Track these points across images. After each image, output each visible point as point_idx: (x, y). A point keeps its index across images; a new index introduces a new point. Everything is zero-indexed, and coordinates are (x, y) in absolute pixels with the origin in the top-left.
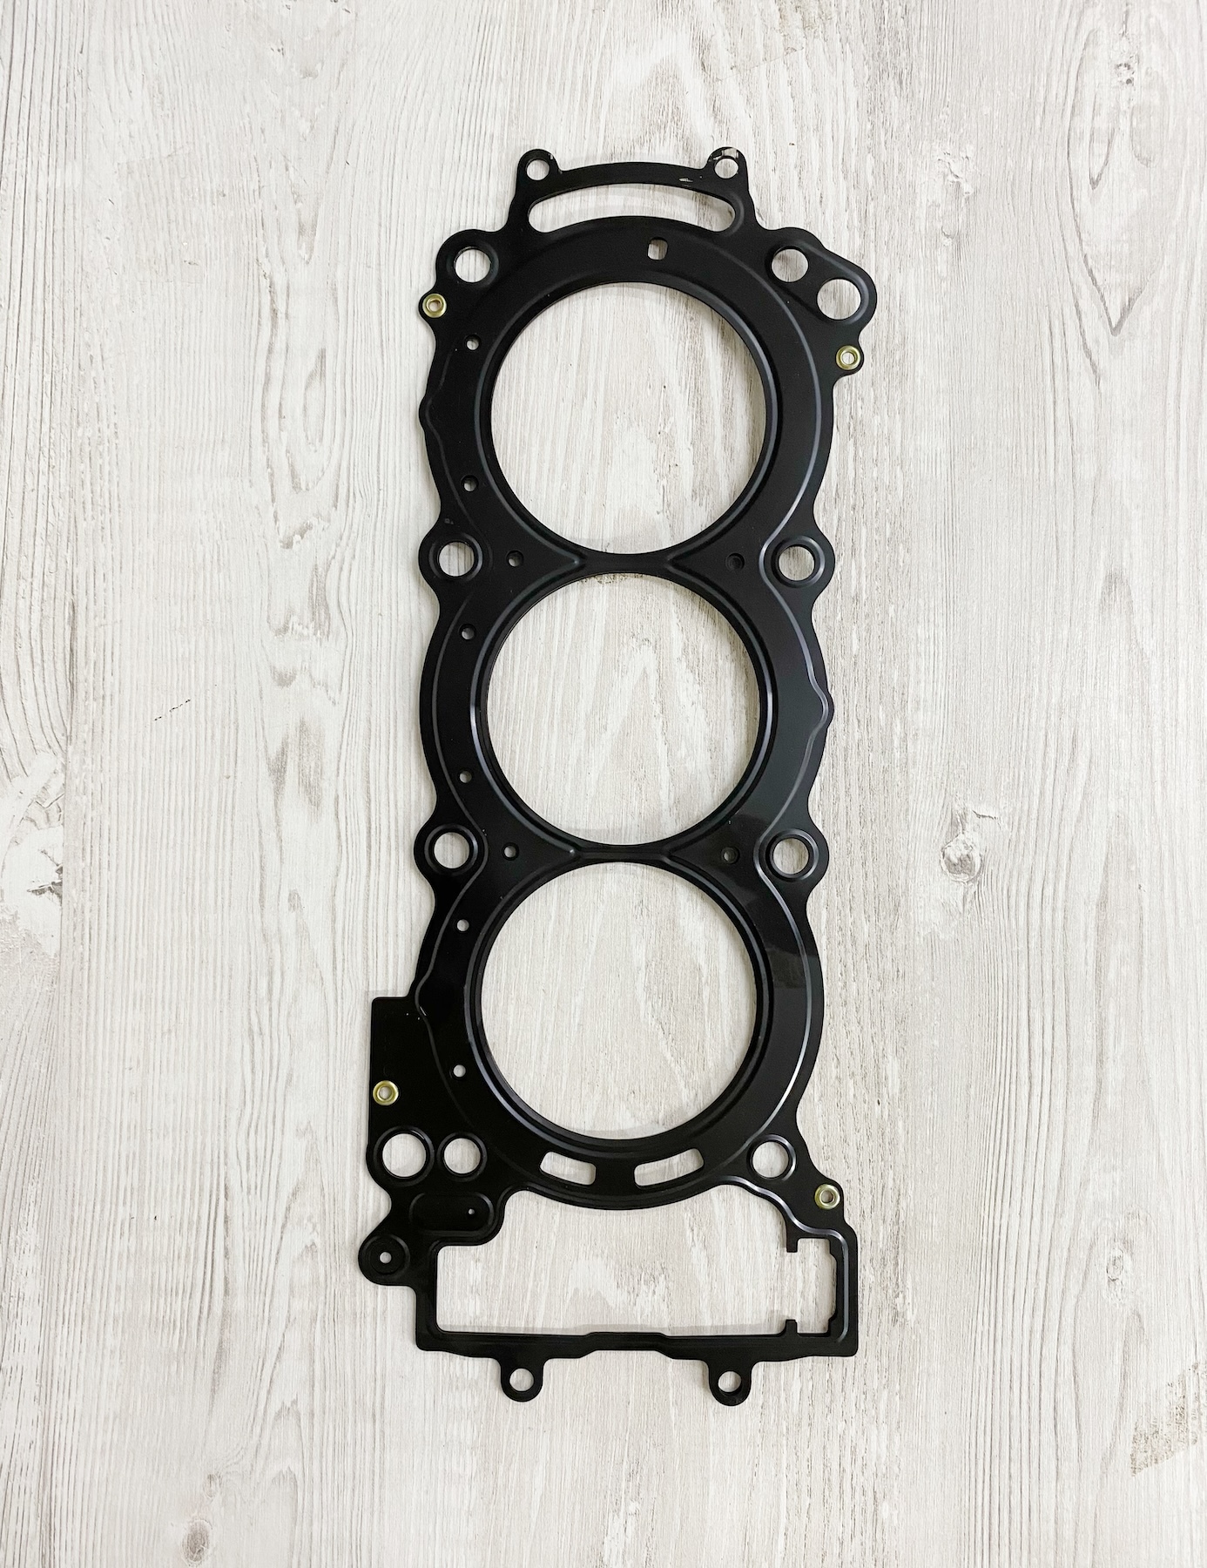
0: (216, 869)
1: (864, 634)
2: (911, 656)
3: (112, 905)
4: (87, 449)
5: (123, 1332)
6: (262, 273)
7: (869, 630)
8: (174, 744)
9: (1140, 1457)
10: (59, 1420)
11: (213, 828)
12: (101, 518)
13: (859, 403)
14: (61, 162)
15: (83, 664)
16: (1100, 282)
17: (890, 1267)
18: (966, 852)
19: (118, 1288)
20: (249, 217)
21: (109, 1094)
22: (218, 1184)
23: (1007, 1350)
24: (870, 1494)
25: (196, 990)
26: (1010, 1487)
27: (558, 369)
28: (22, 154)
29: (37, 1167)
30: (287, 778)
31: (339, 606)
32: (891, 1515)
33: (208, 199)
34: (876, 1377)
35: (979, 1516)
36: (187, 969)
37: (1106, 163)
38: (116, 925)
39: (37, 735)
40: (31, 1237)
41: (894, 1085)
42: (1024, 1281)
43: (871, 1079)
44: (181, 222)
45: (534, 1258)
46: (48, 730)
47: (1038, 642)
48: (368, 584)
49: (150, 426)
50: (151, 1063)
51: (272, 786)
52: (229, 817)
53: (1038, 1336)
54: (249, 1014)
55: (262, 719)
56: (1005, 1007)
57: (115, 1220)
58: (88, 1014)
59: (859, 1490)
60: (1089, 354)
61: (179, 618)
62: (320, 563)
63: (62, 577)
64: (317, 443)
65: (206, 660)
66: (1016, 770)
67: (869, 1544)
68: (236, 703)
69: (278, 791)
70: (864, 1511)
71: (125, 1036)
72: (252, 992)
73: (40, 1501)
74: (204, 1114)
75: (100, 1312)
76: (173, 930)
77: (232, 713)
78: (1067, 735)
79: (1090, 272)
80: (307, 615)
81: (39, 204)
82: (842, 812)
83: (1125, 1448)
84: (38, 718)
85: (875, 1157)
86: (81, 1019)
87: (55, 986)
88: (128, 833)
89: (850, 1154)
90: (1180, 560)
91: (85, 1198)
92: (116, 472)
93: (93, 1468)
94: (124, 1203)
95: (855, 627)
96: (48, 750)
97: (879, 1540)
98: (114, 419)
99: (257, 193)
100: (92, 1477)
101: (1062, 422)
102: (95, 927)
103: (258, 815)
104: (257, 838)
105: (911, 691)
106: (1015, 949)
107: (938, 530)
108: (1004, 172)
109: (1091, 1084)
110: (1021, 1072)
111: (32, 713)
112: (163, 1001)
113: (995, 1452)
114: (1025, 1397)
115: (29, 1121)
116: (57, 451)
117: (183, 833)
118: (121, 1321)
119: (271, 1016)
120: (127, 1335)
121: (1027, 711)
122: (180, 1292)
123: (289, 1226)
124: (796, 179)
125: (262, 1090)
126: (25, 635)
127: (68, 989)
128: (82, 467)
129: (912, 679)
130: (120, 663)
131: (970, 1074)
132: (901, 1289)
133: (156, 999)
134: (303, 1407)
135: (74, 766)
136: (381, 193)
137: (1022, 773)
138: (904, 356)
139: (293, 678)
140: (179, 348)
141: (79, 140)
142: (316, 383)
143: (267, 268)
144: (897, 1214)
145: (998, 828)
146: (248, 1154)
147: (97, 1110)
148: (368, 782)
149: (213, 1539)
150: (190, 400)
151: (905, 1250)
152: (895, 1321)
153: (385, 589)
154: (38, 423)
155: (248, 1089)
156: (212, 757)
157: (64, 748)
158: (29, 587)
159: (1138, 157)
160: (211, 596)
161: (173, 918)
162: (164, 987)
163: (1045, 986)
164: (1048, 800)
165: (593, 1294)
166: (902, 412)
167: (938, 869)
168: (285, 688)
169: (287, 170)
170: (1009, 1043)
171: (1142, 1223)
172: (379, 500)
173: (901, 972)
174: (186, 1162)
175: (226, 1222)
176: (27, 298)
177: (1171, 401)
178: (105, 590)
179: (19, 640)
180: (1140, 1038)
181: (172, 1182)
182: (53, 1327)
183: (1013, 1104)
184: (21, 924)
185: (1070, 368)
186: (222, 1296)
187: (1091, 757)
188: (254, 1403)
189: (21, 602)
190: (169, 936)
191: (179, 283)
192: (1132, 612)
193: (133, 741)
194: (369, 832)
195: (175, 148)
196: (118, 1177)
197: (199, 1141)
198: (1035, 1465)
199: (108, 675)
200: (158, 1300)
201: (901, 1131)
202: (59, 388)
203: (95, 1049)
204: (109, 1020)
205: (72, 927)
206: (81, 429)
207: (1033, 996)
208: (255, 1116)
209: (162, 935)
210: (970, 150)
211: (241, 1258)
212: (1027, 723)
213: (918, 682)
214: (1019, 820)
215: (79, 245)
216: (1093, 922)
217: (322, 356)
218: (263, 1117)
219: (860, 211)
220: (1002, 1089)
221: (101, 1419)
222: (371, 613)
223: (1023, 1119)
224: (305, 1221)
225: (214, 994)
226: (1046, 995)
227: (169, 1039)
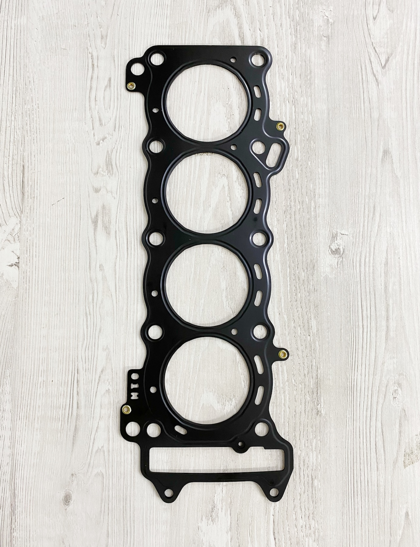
0: (74, 257)
1: (300, 172)
2: (317, 179)
3: (37, 270)
4: (28, 112)
5: (41, 422)
6: (89, 52)
7: (302, 170)
8: (59, 214)
9: (407, 462)
10: (17, 455)
11: (73, 242)
12: (33, 136)
13: (296, 93)
14: (19, 16)
15: (27, 186)
16: (378, 52)
17: (315, 394)
18: (337, 247)
19: (39, 407)
20: (84, 33)
21: (36, 337)
22: (75, 368)
23: (358, 424)
24: (310, 477)
25: (67, 299)
26: (361, 473)
27: (192, 83)
28: (6, 14)
29: (10, 363)
30: (98, 225)
31: (116, 164)
32: (318, 484)
33: (70, 27)
34: (311, 434)
35: (350, 484)
36: (63, 292)
37: (378, 12)
38: (38, 277)
39: (11, 211)
40: (8, 388)
41: (314, 329)
42: (363, 399)
43: (306, 327)
44: (61, 35)
45: (188, 393)
46: (14, 209)
47: (360, 174)
48: (126, 157)
49: (50, 105)
50: (51, 325)
51: (93, 227)
52: (78, 238)
53: (369, 418)
54: (86, 307)
55: (89, 204)
56: (353, 301)
57: (38, 382)
58: (28, 309)
59: (306, 475)
60: (375, 76)
61: (60, 169)
62: (109, 150)
63: (19, 156)
64: (108, 109)
65: (70, 184)
66: (354, 218)
67: (310, 495)
68: (80, 199)
69: (95, 229)
70: (308, 483)
71: (41, 316)
72: (87, 300)
73: (10, 484)
74: (70, 343)
75: (32, 415)
76: (58, 278)
77: (79, 202)
78: (372, 205)
79: (374, 48)
80: (105, 168)
81: (12, 30)
82: (294, 234)
83: (401, 459)
84: (11, 205)
85: (308, 355)
86: (26, 310)
87: (17, 299)
88: (42, 245)
89: (300, 354)
90: (409, 145)
91: (27, 374)
92: (38, 120)
93: (30, 472)
94: (41, 376)
95: (297, 169)
96: (14, 216)
97: (314, 494)
98: (37, 102)
99: (87, 25)
100: (29, 475)
101: (366, 98)
102: (31, 278)
103: (88, 238)
104: (88, 245)
105: (317, 191)
106: (356, 280)
107: (325, 136)
108: (344, 15)
109: (384, 328)
110: (360, 324)
111: (9, 203)
112: (55, 304)
113: (355, 461)
114: (365, 441)
115: (7, 347)
116: (18, 113)
117: (62, 244)
118: (40, 418)
119: (93, 308)
120: (42, 423)
121: (358, 197)
122: (61, 407)
123: (100, 383)
124: (272, 18)
125: (90, 334)
126: (6, 176)
127: (21, 300)
128: (27, 118)
129: (317, 187)
130: (40, 185)
131: (341, 325)
132: (319, 402)
133: (52, 303)
134: (105, 449)
135: (24, 222)
136: (130, 25)
137: (356, 219)
138: (311, 78)
139: (100, 190)
140: (60, 78)
141: (26, 8)
142: (108, 89)
143: (90, 50)
144: (317, 375)
145: (349, 238)
146: (85, 357)
147: (32, 342)
148: (127, 226)
149: (74, 497)
150: (64, 95)
151: (321, 388)
152: (318, 414)
153: (132, 158)
154: (11, 104)
155: (85, 334)
156: (72, 218)
157: (20, 215)
158: (8, 160)
159: (389, 10)
160: (72, 162)
161: (58, 274)
162: (55, 298)
163: (367, 293)
164: (366, 228)
165: (209, 406)
166: (311, 96)
167: (328, 253)
168: (97, 193)
169: (97, 17)
170: (355, 314)
171: (404, 377)
172: (130, 128)
173: (316, 289)
174: (63, 361)
175: (77, 382)
176: (8, 62)
177: (404, 91)
178: (34, 161)
179: (4, 178)
180: (401, 311)
181: (58, 368)
182: (16, 421)
183: (357, 335)
184: (4, 277)
185: (368, 80)
186: (76, 409)
187: (380, 213)
188: (88, 448)
189: (5, 165)
190: (57, 280)
191: (60, 56)
192: (393, 163)
193: (44, 213)
194: (127, 243)
195: (59, 11)
196: (39, 366)
197: (68, 353)
198: (369, 465)
199: (36, 190)
200: (53, 411)
201: (317, 345)
202: (18, 92)
203: (31, 321)
204: (36, 311)
205: (23, 278)
206: (26, 106)
207: (363, 297)
208: (88, 344)
209: (54, 280)
210: (331, 8)
211: (83, 395)
212: (357, 202)
213: (320, 188)
214: (356, 235)
215: (25, 43)
216: (383, 271)
217: (110, 80)
218: (91, 344)
219: (294, 29)
220: (353, 330)
221: (33, 454)
222: (127, 167)
223: (361, 340)
224: (106, 381)
225: (73, 301)
226: (368, 296)
227: (57, 317)
